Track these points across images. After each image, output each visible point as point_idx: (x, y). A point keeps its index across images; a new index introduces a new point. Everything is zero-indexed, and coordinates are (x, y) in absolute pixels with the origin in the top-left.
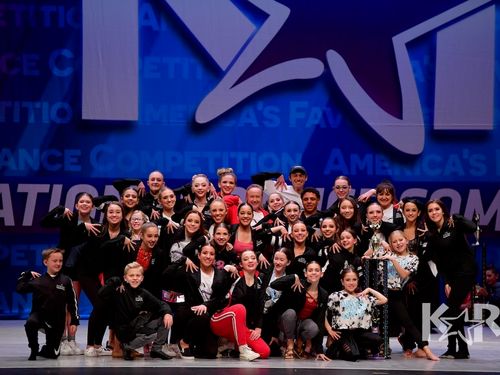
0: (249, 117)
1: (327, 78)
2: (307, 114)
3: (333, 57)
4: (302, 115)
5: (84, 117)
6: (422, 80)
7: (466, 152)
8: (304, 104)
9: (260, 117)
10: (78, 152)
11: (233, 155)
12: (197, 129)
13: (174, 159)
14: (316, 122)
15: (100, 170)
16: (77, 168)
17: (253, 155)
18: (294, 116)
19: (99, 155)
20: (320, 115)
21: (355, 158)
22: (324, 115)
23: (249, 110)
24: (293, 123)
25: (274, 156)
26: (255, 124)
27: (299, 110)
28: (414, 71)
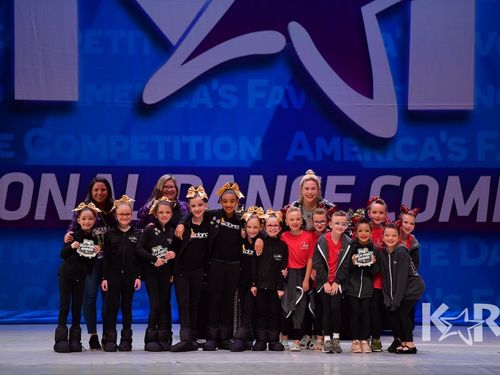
0: (202, 98)
1: (289, 53)
2: (267, 94)
3: (296, 29)
4: (261, 95)
5: (16, 98)
6: (394, 54)
7: (443, 135)
8: (264, 82)
9: (215, 96)
10: (11, 137)
11: (185, 139)
12: (144, 110)
13: (120, 144)
14: (277, 102)
15: (36, 156)
16: (11, 155)
17: (207, 141)
18: (253, 96)
19: (34, 140)
20: (281, 93)
21: (320, 142)
22: (287, 95)
23: (203, 89)
24: (251, 104)
25: (230, 140)
26: (210, 105)
27: (258, 89)
28: (386, 45)
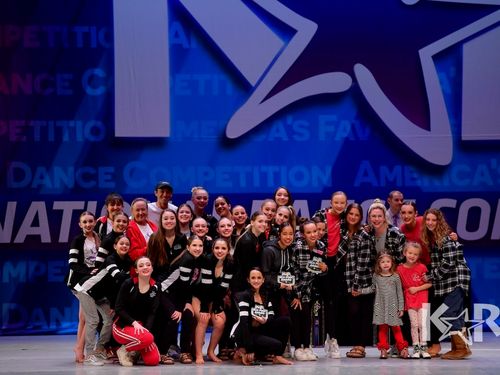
0: (279, 132)
1: (355, 91)
2: (336, 128)
3: (361, 70)
4: (331, 129)
5: (117, 134)
6: (449, 91)
7: (494, 162)
8: (333, 118)
9: (290, 131)
10: (112, 169)
11: (264, 168)
12: (228, 144)
13: (206, 174)
14: (345, 135)
15: (133, 186)
16: (112, 186)
17: (283, 169)
18: (323, 130)
19: (132, 173)
20: (349, 128)
21: (384, 169)
22: (353, 128)
23: (279, 125)
24: (322, 137)
25: (303, 169)
26: (285, 138)
27: (328, 123)
28: (441, 83)
